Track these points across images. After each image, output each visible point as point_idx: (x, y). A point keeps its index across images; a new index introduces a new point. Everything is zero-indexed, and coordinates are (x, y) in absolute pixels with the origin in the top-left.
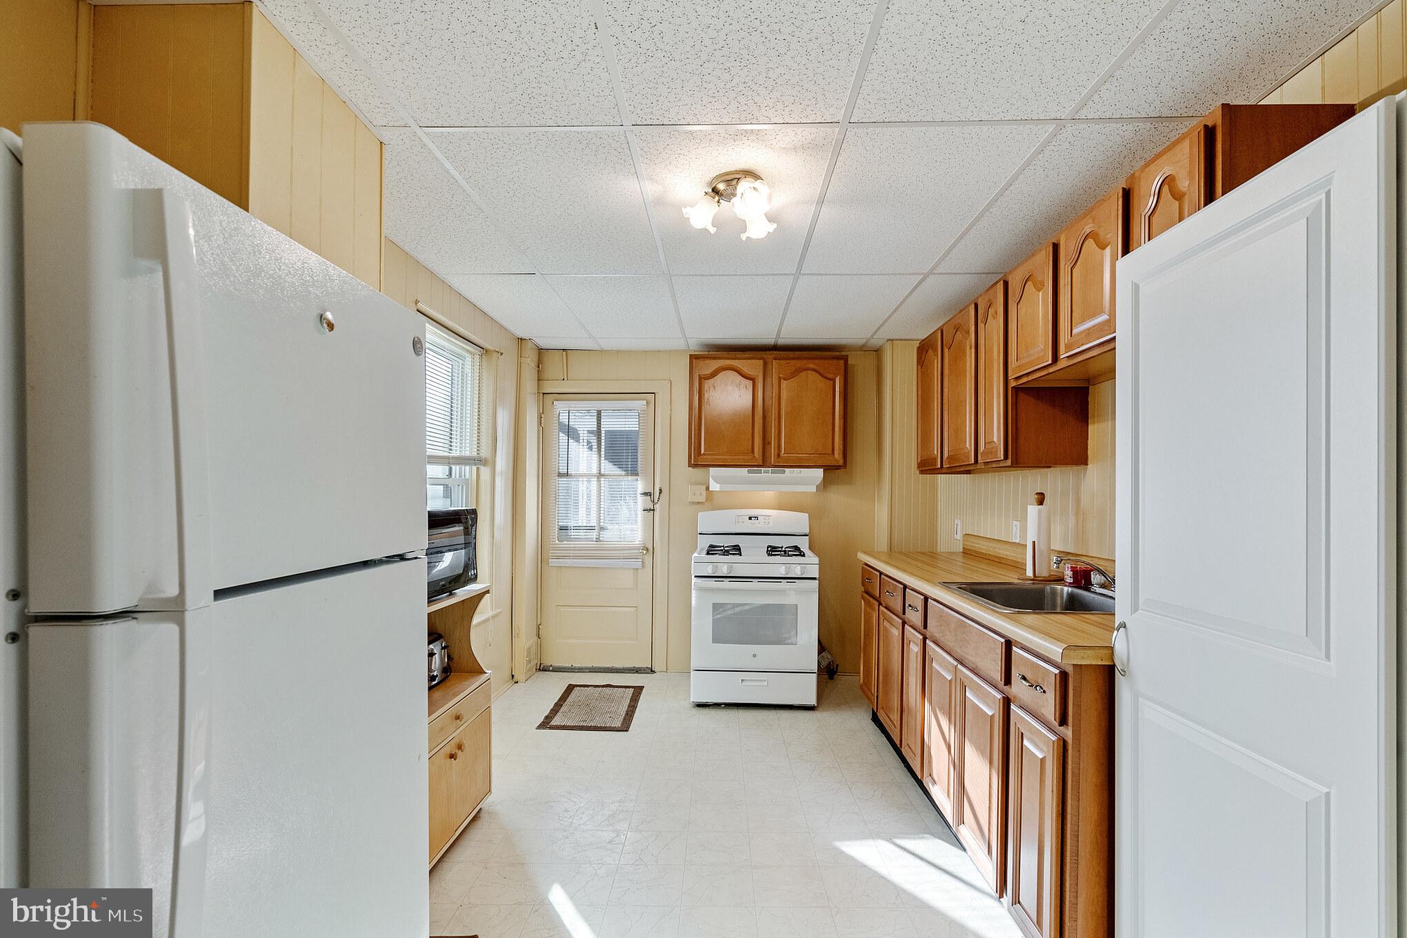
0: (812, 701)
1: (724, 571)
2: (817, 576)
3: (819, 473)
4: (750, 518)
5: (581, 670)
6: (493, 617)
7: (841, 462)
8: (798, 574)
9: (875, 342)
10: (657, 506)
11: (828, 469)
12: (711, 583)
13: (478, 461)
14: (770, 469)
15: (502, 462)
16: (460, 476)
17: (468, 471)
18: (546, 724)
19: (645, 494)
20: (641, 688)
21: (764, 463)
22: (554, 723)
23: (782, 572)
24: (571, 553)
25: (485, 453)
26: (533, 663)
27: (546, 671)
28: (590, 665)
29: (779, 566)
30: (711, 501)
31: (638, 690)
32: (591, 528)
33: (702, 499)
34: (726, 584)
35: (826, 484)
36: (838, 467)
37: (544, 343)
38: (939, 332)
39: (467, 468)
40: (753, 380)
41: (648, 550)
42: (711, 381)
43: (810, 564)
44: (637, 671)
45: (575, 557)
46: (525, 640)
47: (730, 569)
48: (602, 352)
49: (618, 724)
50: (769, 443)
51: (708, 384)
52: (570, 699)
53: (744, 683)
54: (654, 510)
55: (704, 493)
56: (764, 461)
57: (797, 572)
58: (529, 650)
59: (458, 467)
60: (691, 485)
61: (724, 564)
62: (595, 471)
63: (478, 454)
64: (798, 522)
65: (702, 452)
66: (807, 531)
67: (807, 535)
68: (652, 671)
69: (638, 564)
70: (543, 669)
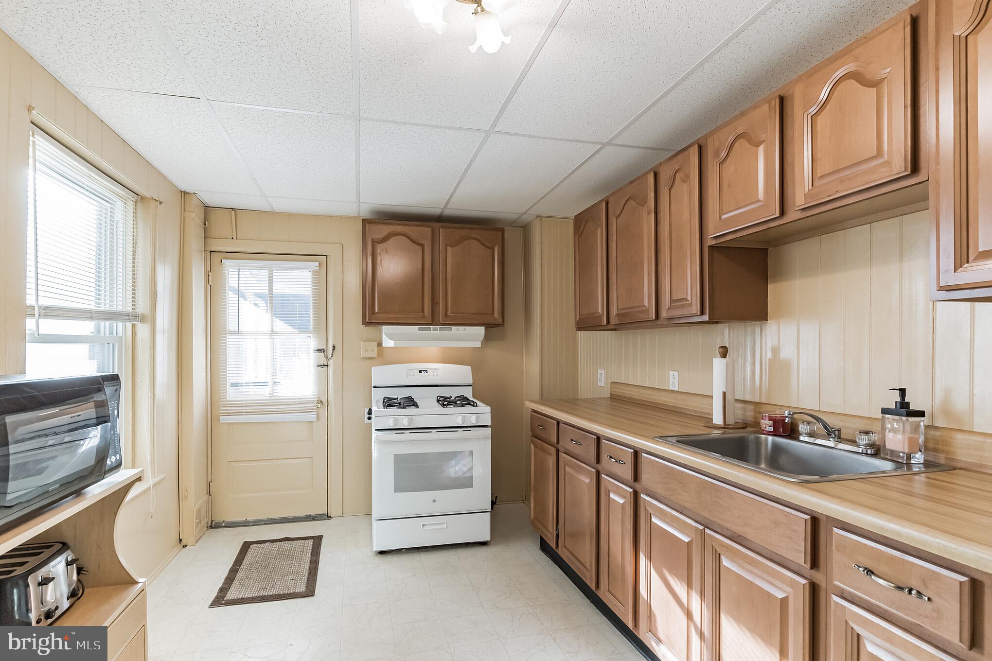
0: (487, 538)
1: (405, 423)
2: (489, 423)
3: (481, 330)
4: (420, 372)
5: (256, 523)
6: (155, 485)
7: (500, 321)
8: (474, 423)
9: (527, 218)
10: (331, 362)
11: (489, 326)
12: (392, 435)
13: (134, 317)
14: (438, 327)
15: (165, 317)
16: (111, 333)
17: (121, 328)
18: (220, 600)
19: (319, 350)
20: (321, 537)
21: (433, 322)
22: (230, 596)
23: (459, 421)
24: (243, 409)
25: (142, 307)
26: (204, 523)
27: (218, 527)
28: (265, 517)
29: (455, 416)
30: (382, 356)
31: (317, 541)
32: (264, 384)
33: (375, 354)
34: (407, 435)
35: (487, 338)
36: (497, 325)
37: (210, 200)
38: (604, 204)
39: (120, 324)
40: (422, 245)
41: (322, 403)
42: (384, 245)
43: (482, 413)
44: (313, 518)
45: (248, 413)
46: (194, 501)
47: (410, 421)
48: (272, 214)
49: (302, 588)
50: (438, 303)
51: (380, 248)
52: (246, 562)
53: (426, 528)
54: (327, 366)
55: (376, 348)
56: (433, 319)
57: (473, 421)
58: (199, 511)
59: (107, 323)
60: (364, 341)
61: (403, 417)
62: (267, 329)
63: (133, 309)
64: (462, 374)
65: (376, 311)
66: (471, 382)
67: (471, 386)
68: (328, 517)
69: (312, 417)
70: (214, 526)
